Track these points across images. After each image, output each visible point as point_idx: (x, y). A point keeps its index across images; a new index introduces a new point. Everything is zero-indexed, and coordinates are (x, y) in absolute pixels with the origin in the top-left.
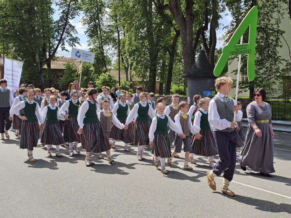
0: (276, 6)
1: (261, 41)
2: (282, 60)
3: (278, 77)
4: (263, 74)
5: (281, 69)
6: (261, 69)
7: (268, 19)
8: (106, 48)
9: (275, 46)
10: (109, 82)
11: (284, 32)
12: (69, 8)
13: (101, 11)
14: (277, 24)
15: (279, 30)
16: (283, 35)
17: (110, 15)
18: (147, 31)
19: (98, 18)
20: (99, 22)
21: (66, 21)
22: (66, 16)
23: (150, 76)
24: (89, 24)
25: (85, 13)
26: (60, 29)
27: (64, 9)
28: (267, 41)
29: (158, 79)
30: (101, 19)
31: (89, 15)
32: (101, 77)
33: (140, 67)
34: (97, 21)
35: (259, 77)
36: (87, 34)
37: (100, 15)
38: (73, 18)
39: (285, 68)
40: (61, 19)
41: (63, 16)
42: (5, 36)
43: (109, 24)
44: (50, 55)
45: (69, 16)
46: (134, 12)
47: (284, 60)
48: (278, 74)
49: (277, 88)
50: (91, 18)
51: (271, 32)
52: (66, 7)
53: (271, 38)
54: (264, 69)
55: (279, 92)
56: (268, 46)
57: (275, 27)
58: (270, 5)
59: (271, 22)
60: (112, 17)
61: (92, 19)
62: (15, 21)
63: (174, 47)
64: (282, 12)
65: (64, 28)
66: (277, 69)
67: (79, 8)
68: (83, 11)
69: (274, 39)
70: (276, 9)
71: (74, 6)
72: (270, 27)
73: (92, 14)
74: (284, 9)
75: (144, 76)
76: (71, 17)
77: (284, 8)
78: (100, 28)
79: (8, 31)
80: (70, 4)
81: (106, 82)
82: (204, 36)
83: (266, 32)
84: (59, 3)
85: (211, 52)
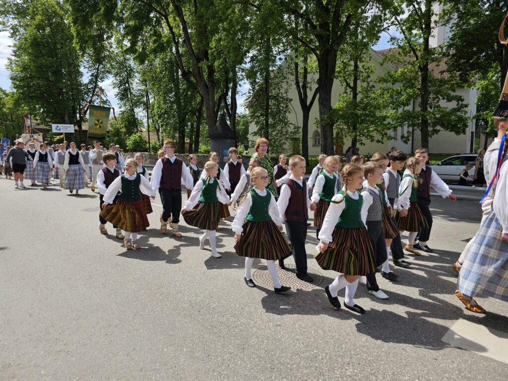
0: (285, 78)
1: (273, 107)
2: (290, 124)
3: (288, 138)
4: (275, 135)
5: (290, 131)
6: (274, 131)
7: (279, 88)
8: (136, 110)
9: (285, 112)
10: (140, 142)
11: (292, 100)
12: (98, 71)
13: (130, 76)
14: (286, 93)
15: (288, 98)
16: (291, 102)
17: (139, 80)
18: (175, 95)
19: (128, 82)
20: (129, 86)
21: (96, 84)
22: (96, 78)
23: (179, 137)
24: (119, 87)
25: (114, 77)
26: (90, 92)
27: (93, 72)
28: (279, 108)
29: (187, 140)
30: (131, 83)
31: (118, 79)
32: (132, 138)
33: (169, 128)
34: (127, 85)
35: (273, 139)
36: (117, 97)
37: (130, 80)
38: (102, 81)
39: (293, 131)
40: (90, 83)
41: (92, 79)
42: (31, 97)
43: (139, 88)
44: (80, 117)
45: (98, 79)
46: (162, 78)
47: (292, 124)
48: (288, 136)
49: (288, 148)
50: (121, 81)
51: (281, 100)
52: (95, 71)
53: (282, 105)
54: (276, 132)
55: (289, 151)
56: (279, 111)
57: (284, 95)
58: (280, 77)
59: (281, 91)
60: (142, 82)
61: (122, 83)
62: (41, 82)
63: (200, 110)
64: (290, 83)
65: (94, 91)
66: (287, 132)
67: (109, 72)
68: (113, 75)
69: (284, 106)
70: (284, 81)
71: (103, 70)
72: (280, 95)
73: (121, 78)
74: (291, 81)
75: (173, 137)
76: (100, 80)
77: (291, 79)
78: (130, 92)
79: (33, 92)
80: (98, 68)
81: (137, 142)
82: (226, 102)
83: (277, 100)
84: (88, 66)
85: (232, 116)
